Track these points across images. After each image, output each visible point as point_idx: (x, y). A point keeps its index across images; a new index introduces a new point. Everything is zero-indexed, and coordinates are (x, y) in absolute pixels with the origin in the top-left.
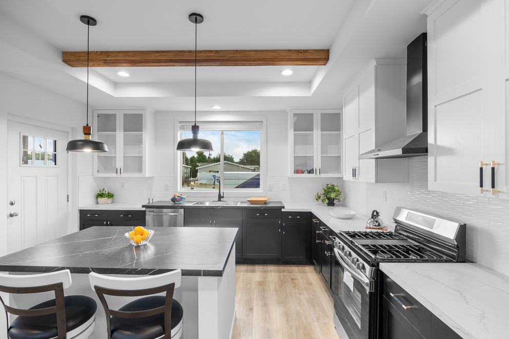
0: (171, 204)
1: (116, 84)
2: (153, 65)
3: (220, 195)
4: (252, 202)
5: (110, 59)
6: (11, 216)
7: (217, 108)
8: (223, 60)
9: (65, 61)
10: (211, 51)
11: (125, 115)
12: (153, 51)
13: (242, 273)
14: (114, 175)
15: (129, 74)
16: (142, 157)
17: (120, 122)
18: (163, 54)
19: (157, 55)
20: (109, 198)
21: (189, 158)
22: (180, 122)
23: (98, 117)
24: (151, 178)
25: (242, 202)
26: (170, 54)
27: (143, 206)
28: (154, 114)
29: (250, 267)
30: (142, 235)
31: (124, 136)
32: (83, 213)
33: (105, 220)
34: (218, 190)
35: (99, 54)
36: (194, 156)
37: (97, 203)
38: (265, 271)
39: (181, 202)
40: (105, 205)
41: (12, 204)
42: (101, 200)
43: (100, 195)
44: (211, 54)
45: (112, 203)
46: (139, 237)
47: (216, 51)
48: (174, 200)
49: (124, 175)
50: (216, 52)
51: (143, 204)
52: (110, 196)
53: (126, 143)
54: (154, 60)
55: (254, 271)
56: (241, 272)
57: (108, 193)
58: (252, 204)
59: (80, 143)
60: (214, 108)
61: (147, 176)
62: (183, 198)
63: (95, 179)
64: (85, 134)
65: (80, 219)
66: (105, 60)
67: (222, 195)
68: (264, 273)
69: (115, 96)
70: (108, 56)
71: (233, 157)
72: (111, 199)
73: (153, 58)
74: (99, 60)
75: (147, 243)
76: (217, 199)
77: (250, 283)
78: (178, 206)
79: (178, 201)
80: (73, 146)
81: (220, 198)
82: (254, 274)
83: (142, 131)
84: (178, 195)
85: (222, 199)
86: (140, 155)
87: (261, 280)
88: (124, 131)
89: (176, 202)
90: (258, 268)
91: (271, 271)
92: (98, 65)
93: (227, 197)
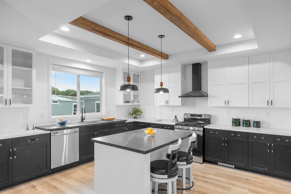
2: (112, 39)
5: (97, 28)
19: (120, 36)
22: (52, 64)
35: (91, 23)
50: (142, 44)
70: (96, 27)
73: (118, 37)
81: (83, 120)
83: (32, 68)
89: (65, 125)
93: (86, 119)
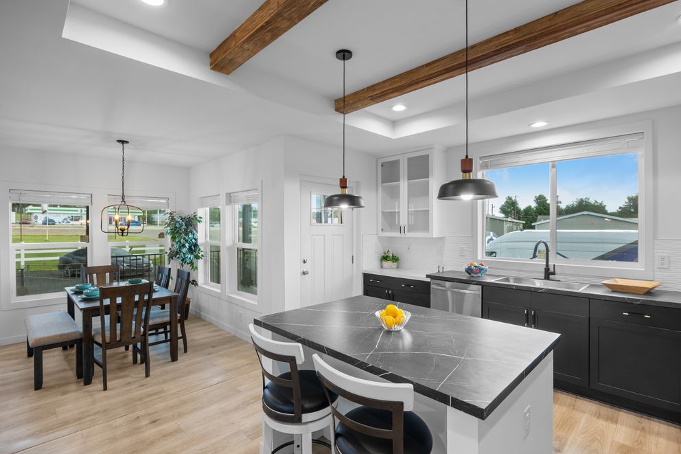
0: (465, 277)
1: (394, 123)
3: (547, 269)
4: (614, 288)
5: (376, 93)
6: (304, 273)
7: (539, 125)
8: (529, 40)
9: (337, 110)
10: (507, 33)
11: (410, 160)
12: (423, 66)
13: (586, 414)
14: (397, 234)
15: (405, 105)
16: (428, 211)
17: (403, 169)
18: (436, 64)
19: (427, 69)
20: (394, 262)
21: (522, 209)
22: (481, 158)
23: (382, 166)
24: (442, 239)
25: (592, 286)
26: (444, 62)
27: (428, 276)
28: (446, 152)
29: (606, 410)
30: (395, 317)
31: (408, 185)
32: (367, 277)
33: (386, 289)
34: (545, 260)
35: (366, 91)
36: (530, 206)
37: (382, 267)
38: (643, 429)
39: (480, 275)
40: (390, 271)
41: (304, 262)
42: (386, 264)
43: (385, 258)
44: (507, 38)
45: (398, 268)
46: (390, 319)
47: (515, 29)
48: (469, 271)
49: (408, 235)
50: (517, 30)
51: (428, 274)
52: (395, 259)
53: (411, 194)
54: (424, 77)
55: (615, 421)
56: (584, 412)
57: (393, 256)
58: (614, 291)
59: (336, 198)
60: (534, 126)
61: (434, 236)
62: (482, 269)
63: (381, 239)
64: (342, 187)
65: (364, 283)
66: (371, 96)
67: (552, 270)
68: (638, 432)
69: (394, 138)
70: (375, 90)
71: (604, 204)
72: (395, 264)
73: (423, 75)
74: (366, 98)
75: (401, 328)
76: (543, 276)
77: (599, 441)
78: (473, 281)
79: (477, 273)
80: (331, 201)
81: (548, 274)
82: (613, 426)
83: (428, 177)
84: (476, 265)
85: (551, 276)
86: (427, 209)
87: (627, 443)
88: (409, 179)
89: (472, 274)
90: (626, 417)
91: (658, 434)
92: (367, 105)
93: (560, 274)
